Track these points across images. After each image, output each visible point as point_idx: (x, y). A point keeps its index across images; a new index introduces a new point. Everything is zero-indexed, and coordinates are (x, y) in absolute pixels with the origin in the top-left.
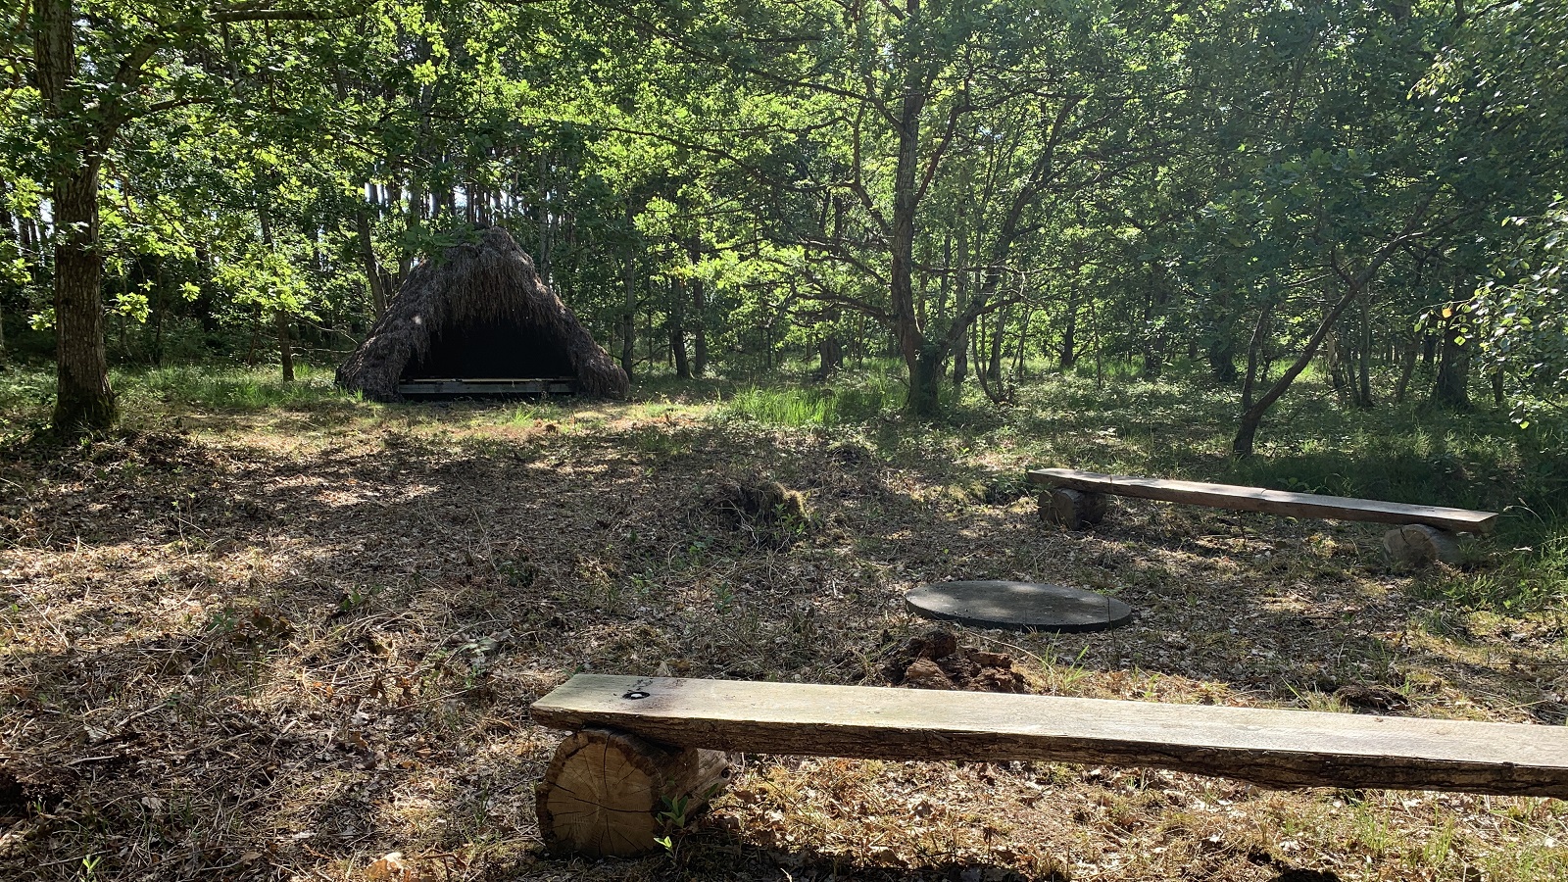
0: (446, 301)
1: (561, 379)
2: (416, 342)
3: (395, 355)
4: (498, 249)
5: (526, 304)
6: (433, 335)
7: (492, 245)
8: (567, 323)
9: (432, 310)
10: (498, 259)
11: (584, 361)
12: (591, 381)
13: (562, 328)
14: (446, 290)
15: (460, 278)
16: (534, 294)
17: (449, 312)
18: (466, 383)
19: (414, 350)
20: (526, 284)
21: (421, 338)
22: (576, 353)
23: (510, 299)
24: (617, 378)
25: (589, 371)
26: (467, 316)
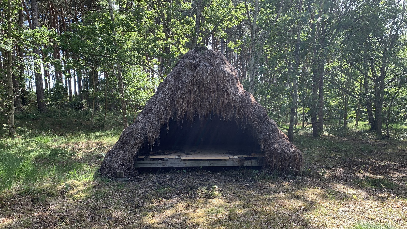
0: (173, 102)
1: (253, 155)
2: (148, 131)
3: (132, 142)
4: (211, 64)
5: (229, 105)
6: (163, 129)
7: (207, 60)
8: (259, 117)
9: (162, 109)
10: (211, 71)
11: (271, 145)
12: (274, 161)
13: (255, 120)
14: (174, 94)
15: (183, 86)
16: (236, 96)
17: (175, 110)
18: (184, 160)
19: (146, 138)
20: (231, 90)
21: (153, 129)
22: (264, 139)
23: (219, 100)
24: (295, 158)
25: (274, 153)
26: (187, 113)
